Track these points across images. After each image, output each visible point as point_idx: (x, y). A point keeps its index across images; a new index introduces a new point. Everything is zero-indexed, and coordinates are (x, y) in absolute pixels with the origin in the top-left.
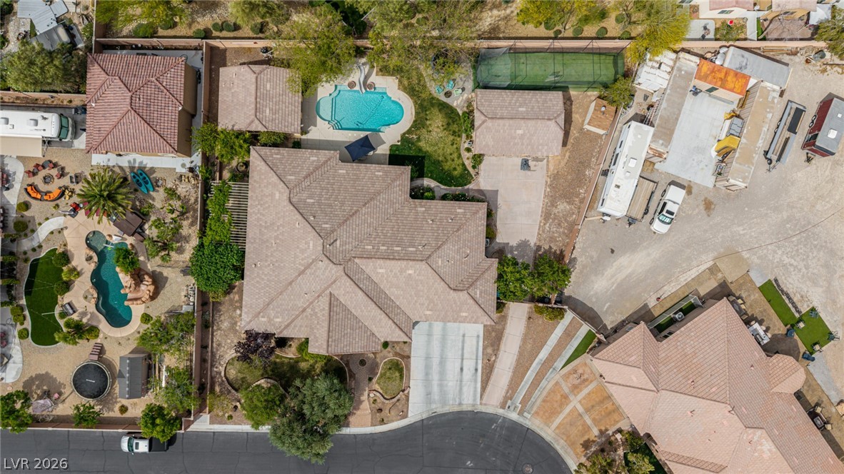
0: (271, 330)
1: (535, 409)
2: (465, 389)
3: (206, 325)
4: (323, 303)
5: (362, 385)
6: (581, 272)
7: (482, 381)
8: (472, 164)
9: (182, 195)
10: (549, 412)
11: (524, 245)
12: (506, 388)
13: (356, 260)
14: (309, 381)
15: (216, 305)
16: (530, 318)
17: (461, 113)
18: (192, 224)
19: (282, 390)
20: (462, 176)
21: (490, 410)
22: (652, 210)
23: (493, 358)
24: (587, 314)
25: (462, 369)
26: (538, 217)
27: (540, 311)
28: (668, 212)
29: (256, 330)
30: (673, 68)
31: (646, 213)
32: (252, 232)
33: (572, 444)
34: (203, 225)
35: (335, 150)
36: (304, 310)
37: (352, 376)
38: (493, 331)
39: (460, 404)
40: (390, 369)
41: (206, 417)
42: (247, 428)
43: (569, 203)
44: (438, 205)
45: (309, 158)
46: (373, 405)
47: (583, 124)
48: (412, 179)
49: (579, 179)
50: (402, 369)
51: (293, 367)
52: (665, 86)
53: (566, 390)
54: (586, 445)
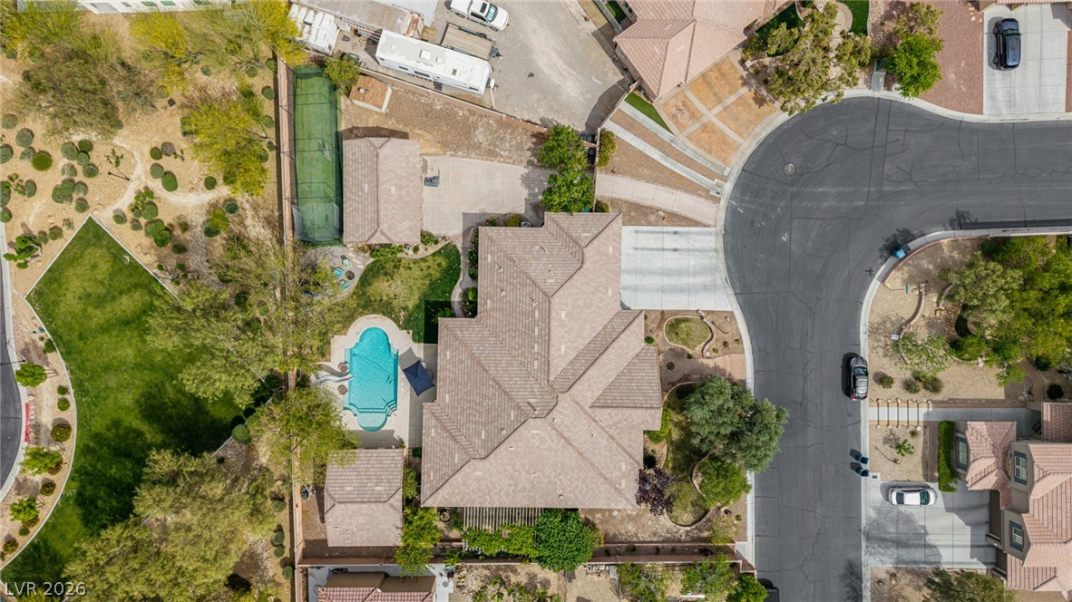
0: (635, 475)
1: (720, 163)
2: (698, 245)
3: (632, 550)
4: (602, 415)
5: (695, 367)
6: (557, 112)
7: (688, 226)
8: (433, 245)
9: (481, 584)
10: (722, 146)
11: (526, 181)
12: (695, 198)
13: (552, 378)
14: (694, 429)
15: (608, 539)
16: (613, 172)
17: (372, 260)
18: (514, 571)
19: (705, 460)
20: (447, 256)
21: (722, 215)
22: (482, 30)
23: (661, 213)
24: (607, 104)
25: (675, 250)
26: (494, 164)
27: (605, 160)
28: (483, 9)
29: (635, 491)
30: (310, 8)
31: (485, 37)
32: (522, 502)
33: (760, 117)
34: (515, 558)
35: (422, 407)
36: (612, 437)
37: (686, 378)
38: (629, 214)
39: (716, 250)
40: (677, 334)
41: (738, 546)
42: (750, 499)
43: (476, 128)
44: (483, 284)
45: (432, 438)
46: (720, 352)
47: (381, 114)
48: (453, 316)
49: (447, 116)
50: (676, 320)
51: (677, 447)
52: (332, 17)
53: (697, 126)
54: (760, 101)
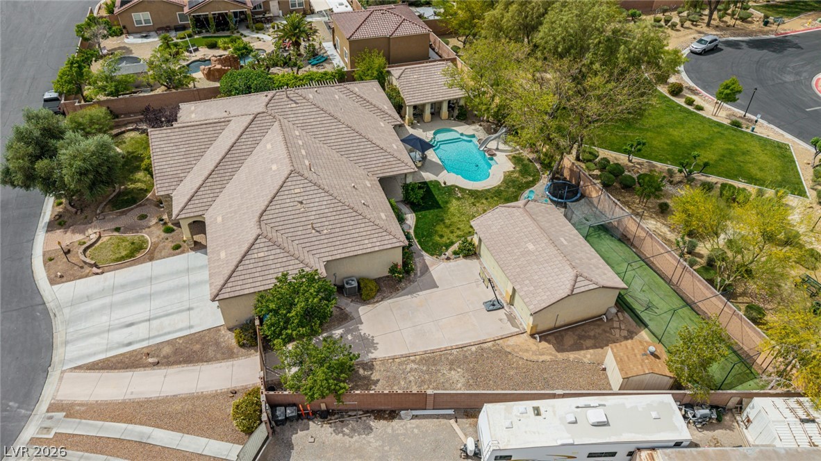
2: (93, 340)
7: (107, 359)
8: (457, 250)
11: (368, 343)
16: (234, 392)
20: (437, 245)
23: (151, 362)
25: (130, 325)
26: (420, 347)
27: (247, 401)
40: (133, 244)
50: (132, 256)
